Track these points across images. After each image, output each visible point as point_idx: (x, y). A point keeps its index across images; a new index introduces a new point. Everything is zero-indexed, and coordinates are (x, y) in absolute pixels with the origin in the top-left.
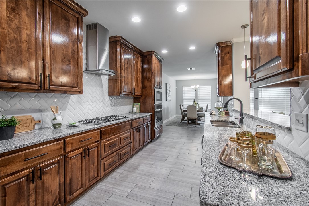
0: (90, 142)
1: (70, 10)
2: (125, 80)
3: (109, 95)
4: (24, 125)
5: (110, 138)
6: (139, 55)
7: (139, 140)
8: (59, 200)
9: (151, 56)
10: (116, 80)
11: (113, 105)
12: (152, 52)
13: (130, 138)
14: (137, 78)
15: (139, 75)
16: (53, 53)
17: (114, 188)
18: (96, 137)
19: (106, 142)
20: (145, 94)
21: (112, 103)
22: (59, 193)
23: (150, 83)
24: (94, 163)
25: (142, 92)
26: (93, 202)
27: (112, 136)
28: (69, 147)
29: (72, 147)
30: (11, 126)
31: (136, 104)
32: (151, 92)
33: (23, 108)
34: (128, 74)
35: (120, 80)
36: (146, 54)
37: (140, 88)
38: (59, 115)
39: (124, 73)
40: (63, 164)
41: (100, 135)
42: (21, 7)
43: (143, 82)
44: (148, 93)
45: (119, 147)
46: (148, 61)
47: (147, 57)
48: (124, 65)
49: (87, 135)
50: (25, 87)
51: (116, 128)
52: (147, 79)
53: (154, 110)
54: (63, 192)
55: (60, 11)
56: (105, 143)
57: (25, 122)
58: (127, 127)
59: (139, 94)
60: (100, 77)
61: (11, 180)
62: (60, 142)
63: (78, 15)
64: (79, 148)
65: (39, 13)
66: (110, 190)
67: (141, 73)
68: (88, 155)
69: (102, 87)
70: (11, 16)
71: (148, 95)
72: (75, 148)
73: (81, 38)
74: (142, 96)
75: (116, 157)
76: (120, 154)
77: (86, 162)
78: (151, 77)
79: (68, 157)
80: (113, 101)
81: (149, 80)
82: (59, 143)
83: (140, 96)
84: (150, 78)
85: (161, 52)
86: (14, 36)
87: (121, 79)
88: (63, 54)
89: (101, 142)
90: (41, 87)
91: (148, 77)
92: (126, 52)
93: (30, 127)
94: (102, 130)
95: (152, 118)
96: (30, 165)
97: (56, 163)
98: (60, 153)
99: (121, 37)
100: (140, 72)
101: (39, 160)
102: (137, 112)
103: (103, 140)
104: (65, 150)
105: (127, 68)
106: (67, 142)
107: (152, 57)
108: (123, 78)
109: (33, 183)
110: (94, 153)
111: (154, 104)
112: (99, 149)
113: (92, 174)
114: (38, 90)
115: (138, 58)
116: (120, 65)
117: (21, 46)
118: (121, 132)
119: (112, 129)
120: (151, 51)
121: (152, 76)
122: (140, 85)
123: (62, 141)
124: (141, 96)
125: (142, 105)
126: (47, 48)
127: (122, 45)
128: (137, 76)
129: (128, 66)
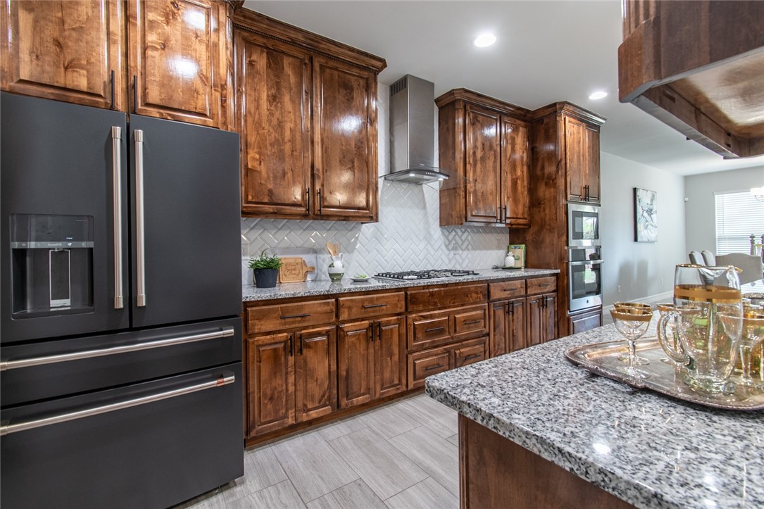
0: (383, 313)
1: (354, 70)
2: (477, 189)
3: (441, 225)
4: (294, 272)
5: (428, 313)
6: (518, 122)
7: (513, 335)
8: (329, 399)
9: (556, 116)
10: (454, 188)
11: (450, 247)
12: (558, 106)
13: (483, 324)
14: (513, 180)
15: (519, 173)
16: (326, 152)
17: (428, 416)
18: (396, 305)
19: (418, 319)
20: (539, 221)
21: (450, 242)
22: (329, 388)
23: (552, 190)
24: (391, 355)
25: (531, 215)
26: (383, 426)
27: (434, 310)
28: (344, 312)
29: (349, 314)
30: (272, 268)
31: (515, 248)
32: (556, 213)
33: (293, 246)
34: (485, 174)
35: (463, 189)
36: (542, 114)
37: (524, 206)
38: (337, 258)
39: (475, 171)
40: (335, 341)
41: (403, 303)
42: (283, 89)
43: (532, 191)
44: (547, 218)
45: (452, 338)
46: (547, 131)
47: (544, 122)
48: (474, 153)
49: (378, 298)
50: (288, 211)
51: (443, 294)
52: (543, 179)
53: (567, 264)
54: (336, 388)
55: (337, 77)
56: (416, 320)
57: (294, 267)
58: (474, 295)
59: (521, 221)
60: (419, 187)
61: (266, 341)
62: (329, 300)
63: (366, 73)
64: (363, 319)
65: (306, 92)
66: (419, 418)
67: (529, 167)
68: (379, 336)
69: (424, 207)
70: (272, 108)
71: (548, 222)
72: (355, 317)
73: (373, 115)
74: (530, 227)
75: (444, 357)
76: (455, 353)
77: (376, 348)
78: (554, 173)
79: (343, 331)
80: (450, 237)
81: (551, 181)
82: (329, 302)
83: (524, 225)
84: (554, 177)
85: (587, 97)
86: (275, 137)
87: (466, 187)
88: (342, 150)
89: (406, 317)
90: (308, 210)
91: (546, 176)
92: (479, 121)
93: (301, 275)
94: (409, 293)
95: (560, 284)
96: (287, 327)
97: (323, 335)
98: (329, 319)
99: (463, 89)
100: (523, 165)
101: (299, 322)
102: (518, 266)
103: (411, 313)
104: (337, 316)
105: (483, 159)
106: (342, 304)
107: (558, 119)
108: (469, 183)
109: (292, 356)
110: (392, 335)
111: (568, 245)
112: (404, 331)
113: (387, 375)
114: (305, 216)
115: (515, 130)
116: (462, 156)
117: (284, 150)
118: (456, 304)
119: (432, 294)
120: (555, 105)
121: (557, 171)
122: (524, 198)
123: (333, 300)
124: (529, 225)
125: (531, 249)
126: (318, 144)
127: (468, 107)
128: (512, 176)
129: (484, 154)
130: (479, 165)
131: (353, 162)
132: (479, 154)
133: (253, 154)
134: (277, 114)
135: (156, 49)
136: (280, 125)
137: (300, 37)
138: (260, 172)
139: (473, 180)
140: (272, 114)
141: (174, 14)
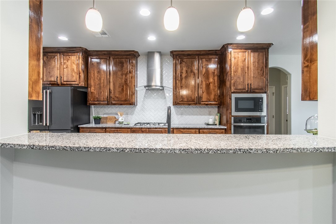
12: (225, 46)
14: (207, 84)
15: (211, 80)
16: (114, 85)
21: (178, 112)
34: (187, 83)
35: (175, 91)
36: (223, 51)
37: (215, 95)
39: (181, 83)
44: (224, 101)
47: (224, 54)
48: (181, 75)
50: (102, 103)
51: (147, 131)
55: (118, 60)
57: (111, 119)
63: (129, 57)
69: (165, 98)
71: (224, 103)
73: (132, 70)
82: (103, 130)
83: (216, 104)
86: (99, 82)
88: (119, 83)
92: (184, 62)
93: (113, 121)
100: (214, 76)
102: (216, 124)
105: (186, 77)
107: (227, 52)
115: (208, 61)
116: (175, 77)
117: (101, 86)
121: (226, 78)
122: (215, 92)
124: (219, 104)
127: (178, 57)
128: (206, 82)
129: (187, 75)
130: (184, 80)
131: (123, 86)
132: (184, 75)
133: (92, 88)
134: (99, 76)
135: (65, 68)
136: (100, 79)
137: (106, 52)
138: (94, 93)
139: (180, 86)
140: (98, 76)
141: (69, 59)
